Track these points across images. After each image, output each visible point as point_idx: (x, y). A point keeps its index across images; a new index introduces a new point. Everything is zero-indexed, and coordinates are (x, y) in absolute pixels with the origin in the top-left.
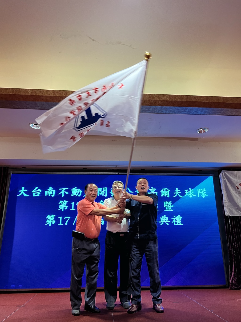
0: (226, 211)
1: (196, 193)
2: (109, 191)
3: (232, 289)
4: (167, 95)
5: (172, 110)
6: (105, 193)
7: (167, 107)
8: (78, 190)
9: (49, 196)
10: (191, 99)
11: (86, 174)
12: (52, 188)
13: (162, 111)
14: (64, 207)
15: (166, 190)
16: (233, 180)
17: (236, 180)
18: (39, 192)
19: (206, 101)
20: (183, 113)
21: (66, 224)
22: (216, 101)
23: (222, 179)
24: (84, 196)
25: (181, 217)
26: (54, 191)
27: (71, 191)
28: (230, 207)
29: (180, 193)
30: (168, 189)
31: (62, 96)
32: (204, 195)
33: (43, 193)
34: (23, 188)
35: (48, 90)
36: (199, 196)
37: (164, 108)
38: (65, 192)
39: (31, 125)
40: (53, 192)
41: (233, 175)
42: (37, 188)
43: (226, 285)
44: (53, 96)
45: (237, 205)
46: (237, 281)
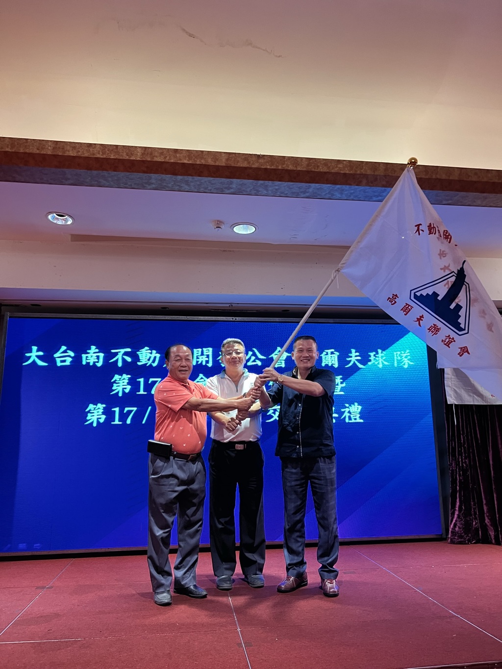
0: (448, 396)
1: (390, 359)
2: (215, 355)
3: (452, 542)
4: (345, 162)
5: (354, 193)
6: (207, 359)
7: (344, 186)
8: (151, 353)
9: (91, 364)
10: (395, 171)
11: (168, 319)
12: (96, 349)
13: (334, 195)
14: (123, 389)
15: (332, 353)
18: (69, 356)
19: (424, 177)
20: (375, 199)
21: (129, 421)
22: (444, 177)
25: (360, 407)
26: (102, 355)
27: (138, 356)
28: (456, 387)
29: (359, 358)
30: (336, 351)
31: (121, 158)
32: (406, 363)
33: (77, 360)
34: (35, 348)
35: (91, 144)
36: (396, 365)
37: (339, 188)
38: (126, 357)
39: (50, 217)
40: (98, 357)
42: (64, 348)
43: (442, 535)
44: (102, 157)
45: (471, 383)
46: (463, 528)
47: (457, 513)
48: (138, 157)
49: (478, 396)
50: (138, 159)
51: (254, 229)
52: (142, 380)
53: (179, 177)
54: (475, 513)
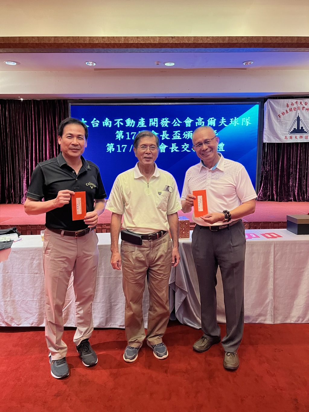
0: (264, 139)
1: (240, 122)
2: (159, 121)
4: (210, 38)
6: (155, 123)
8: (131, 121)
9: (107, 126)
10: (233, 40)
11: (138, 104)
12: (108, 119)
14: (121, 137)
15: (213, 119)
16: (277, 109)
17: (279, 108)
18: (97, 123)
19: (246, 42)
20: (225, 52)
21: (124, 151)
23: (267, 108)
24: (137, 126)
25: (224, 144)
26: (111, 122)
27: (126, 122)
28: (269, 135)
29: (225, 121)
30: (215, 118)
31: (116, 43)
32: (248, 123)
33: (101, 124)
34: (83, 119)
35: (103, 37)
36: (242, 125)
37: (208, 49)
38: (120, 123)
39: (86, 63)
40: (109, 123)
41: (278, 103)
42: (95, 119)
44: (108, 43)
45: (276, 133)
46: (263, 195)
47: (261, 189)
48: (122, 42)
49: (278, 139)
50: (123, 42)
51: (174, 64)
52: (128, 133)
53: (139, 49)
54: (269, 189)
